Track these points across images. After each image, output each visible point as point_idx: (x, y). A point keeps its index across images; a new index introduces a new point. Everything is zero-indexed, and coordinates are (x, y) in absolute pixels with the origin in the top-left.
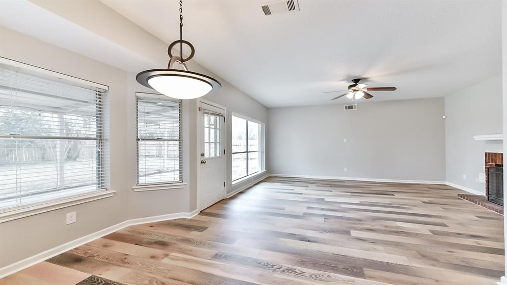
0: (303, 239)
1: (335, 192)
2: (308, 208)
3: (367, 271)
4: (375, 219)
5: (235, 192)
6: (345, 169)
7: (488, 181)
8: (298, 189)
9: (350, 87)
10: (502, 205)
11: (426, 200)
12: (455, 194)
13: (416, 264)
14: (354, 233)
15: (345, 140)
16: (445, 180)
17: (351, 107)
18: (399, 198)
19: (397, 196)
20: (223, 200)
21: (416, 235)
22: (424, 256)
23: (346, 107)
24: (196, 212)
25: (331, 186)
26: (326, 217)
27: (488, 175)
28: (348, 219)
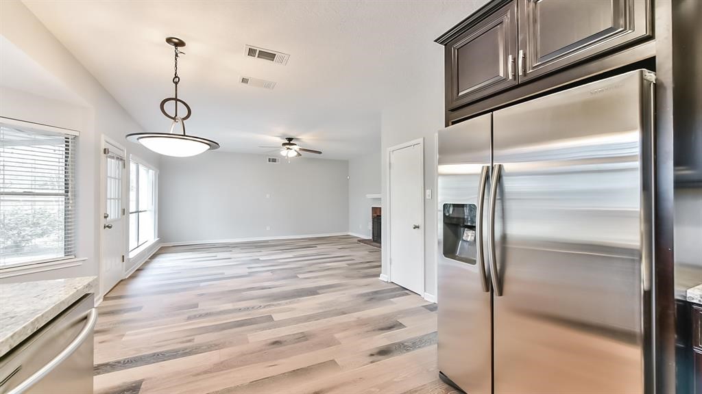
0: (263, 288)
1: (265, 251)
2: (249, 268)
3: (318, 291)
4: (310, 265)
5: (131, 271)
6: (268, 228)
7: (373, 228)
8: (221, 255)
9: (284, 144)
10: (380, 243)
11: (340, 247)
12: (356, 240)
13: (344, 281)
14: (300, 276)
15: (268, 196)
16: (348, 231)
17: (274, 160)
18: (321, 248)
19: (319, 247)
20: (122, 281)
21: (339, 268)
22: (347, 277)
23: (269, 159)
24: (99, 299)
25: (256, 247)
26: (272, 271)
27: (373, 223)
28: (291, 269)
